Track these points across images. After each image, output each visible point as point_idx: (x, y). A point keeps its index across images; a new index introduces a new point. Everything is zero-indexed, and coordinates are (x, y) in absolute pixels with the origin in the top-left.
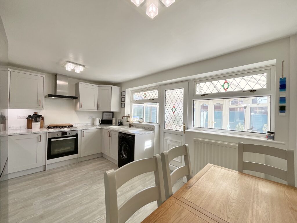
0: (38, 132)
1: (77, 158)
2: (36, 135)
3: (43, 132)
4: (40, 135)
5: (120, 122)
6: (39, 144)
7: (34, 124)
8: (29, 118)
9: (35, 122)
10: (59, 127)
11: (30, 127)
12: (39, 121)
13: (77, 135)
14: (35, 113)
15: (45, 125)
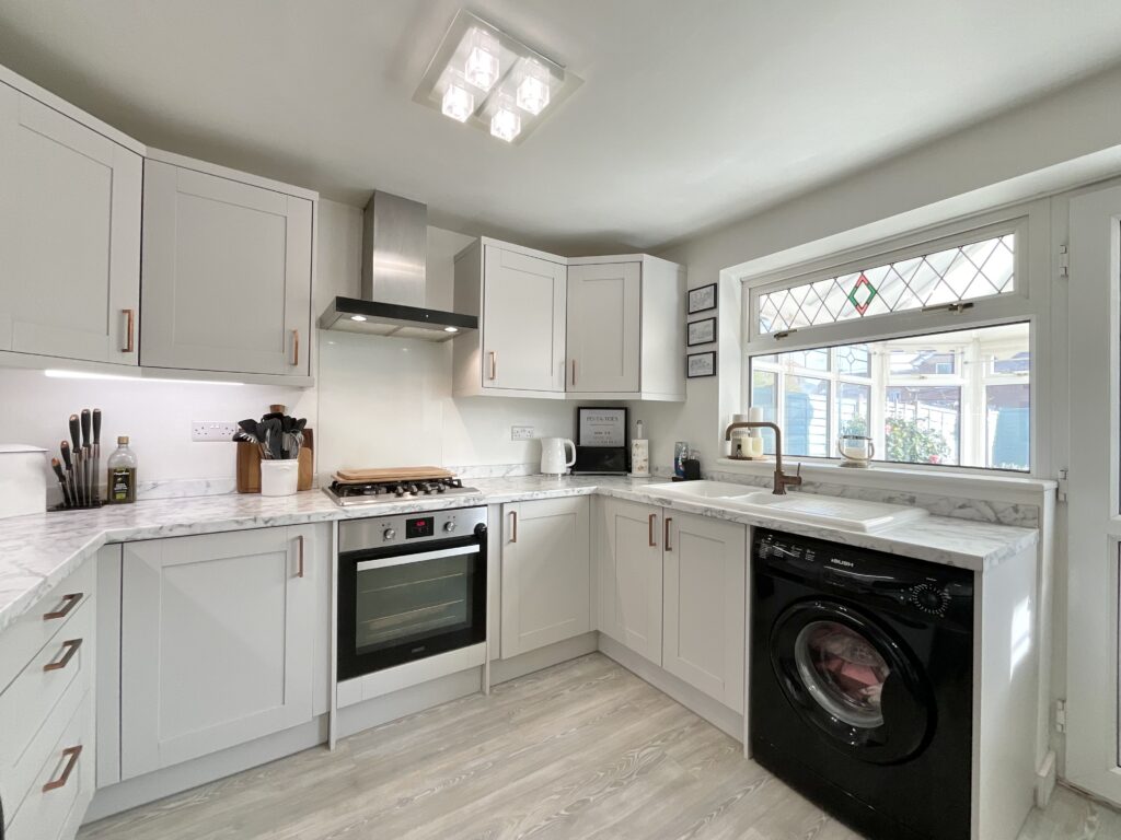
0: (291, 516)
1: (483, 667)
2: (281, 538)
3: (312, 520)
4: (301, 538)
5: (687, 463)
6: (297, 585)
7: (268, 467)
8: (243, 435)
9: (272, 459)
10: (392, 487)
11: (252, 483)
12: (293, 452)
13: (480, 536)
14: (273, 407)
15: (320, 471)
